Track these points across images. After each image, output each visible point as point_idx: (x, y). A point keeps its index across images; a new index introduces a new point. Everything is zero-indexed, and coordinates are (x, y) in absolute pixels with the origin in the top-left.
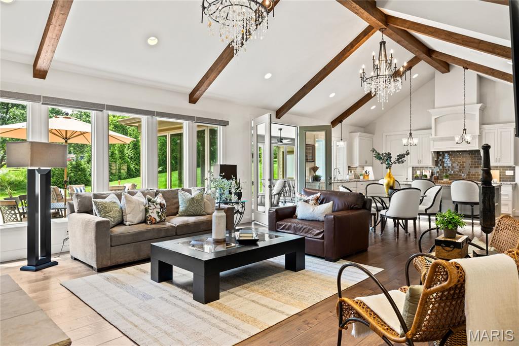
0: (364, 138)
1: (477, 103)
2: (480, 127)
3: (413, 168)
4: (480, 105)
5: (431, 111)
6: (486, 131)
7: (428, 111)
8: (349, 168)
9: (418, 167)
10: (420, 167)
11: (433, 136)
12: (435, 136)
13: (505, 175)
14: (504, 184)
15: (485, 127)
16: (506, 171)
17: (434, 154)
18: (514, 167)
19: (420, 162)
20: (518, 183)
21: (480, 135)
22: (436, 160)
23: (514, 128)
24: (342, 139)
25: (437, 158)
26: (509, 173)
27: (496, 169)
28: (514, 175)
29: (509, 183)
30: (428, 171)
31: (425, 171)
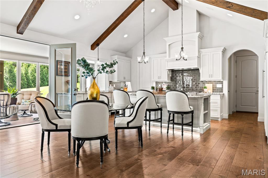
0: (123, 60)
1: (197, 32)
2: (199, 50)
3: (156, 82)
4: (198, 33)
5: (166, 39)
6: (203, 54)
7: (164, 39)
8: (111, 82)
9: (159, 82)
10: (161, 82)
11: (168, 58)
12: (169, 57)
13: (216, 87)
14: (215, 94)
15: (202, 51)
16: (217, 84)
17: (169, 72)
18: (222, 81)
19: (159, 78)
20: (225, 94)
21: (199, 56)
22: (171, 77)
23: (222, 51)
24: (98, 59)
25: (172, 75)
26: (219, 86)
27: (211, 83)
28: (222, 87)
29: (218, 94)
30: (166, 85)
31: (163, 85)
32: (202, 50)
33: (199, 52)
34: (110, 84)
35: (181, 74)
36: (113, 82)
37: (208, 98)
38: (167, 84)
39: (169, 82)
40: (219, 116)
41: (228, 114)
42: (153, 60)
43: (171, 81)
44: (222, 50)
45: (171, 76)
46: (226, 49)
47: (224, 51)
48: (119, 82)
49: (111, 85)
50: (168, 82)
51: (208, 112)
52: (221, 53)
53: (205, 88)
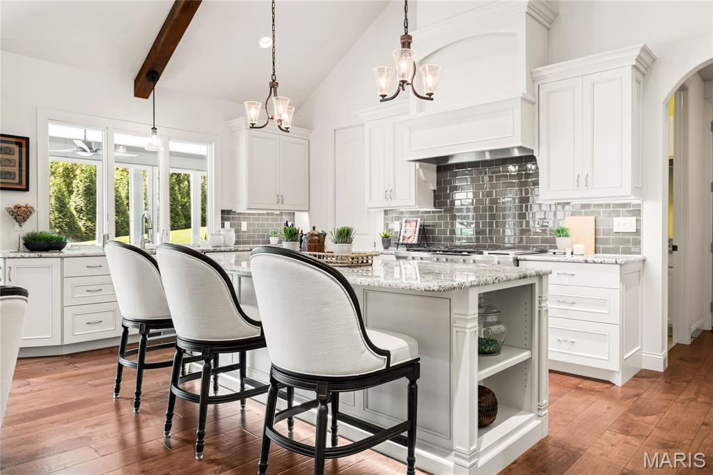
0: (275, 136)
2: (530, 73)
3: (386, 213)
6: (550, 87)
8: (227, 214)
13: (610, 232)
14: (594, 262)
15: (545, 73)
16: (616, 219)
17: (421, 171)
18: (639, 205)
19: (389, 195)
20: (649, 260)
21: (531, 99)
22: (434, 191)
23: (635, 67)
24: (154, 128)
25: (438, 183)
26: (624, 224)
27: (586, 214)
28: (638, 232)
29: (610, 261)
30: (414, 224)
31: (406, 222)
32: (544, 71)
33: (533, 79)
34: (223, 219)
35: (472, 178)
36: (239, 214)
37: (532, 286)
38: (419, 220)
39: (429, 212)
40: (614, 365)
41: (666, 351)
42: (370, 129)
43: (435, 206)
44: (634, 63)
45: (433, 186)
46: (654, 60)
47: (645, 66)
48: (265, 212)
49: (227, 224)
50: (423, 212)
51: (530, 359)
52: (627, 74)
53: (562, 232)
